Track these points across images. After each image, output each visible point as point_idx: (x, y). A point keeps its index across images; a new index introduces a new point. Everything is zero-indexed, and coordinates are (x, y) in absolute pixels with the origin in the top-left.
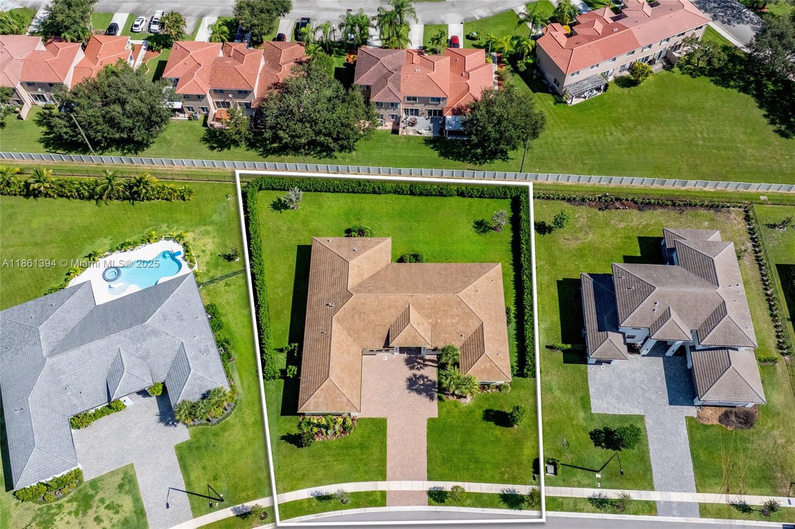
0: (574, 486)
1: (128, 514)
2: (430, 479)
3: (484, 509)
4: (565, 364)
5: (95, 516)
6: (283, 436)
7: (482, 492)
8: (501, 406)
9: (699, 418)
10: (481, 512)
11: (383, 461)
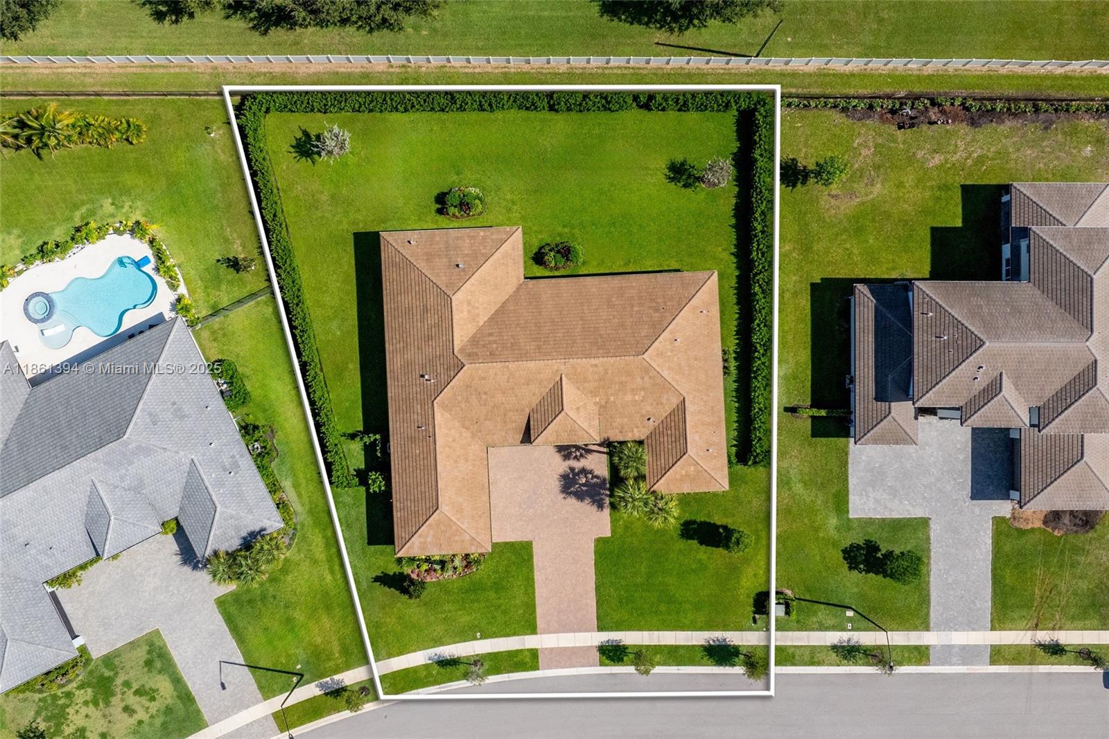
0: (813, 630)
1: (169, 701)
2: (601, 628)
3: (680, 667)
4: (814, 439)
5: (123, 705)
6: (377, 576)
7: (677, 644)
8: (709, 515)
9: (1014, 518)
10: (677, 672)
11: (531, 607)
